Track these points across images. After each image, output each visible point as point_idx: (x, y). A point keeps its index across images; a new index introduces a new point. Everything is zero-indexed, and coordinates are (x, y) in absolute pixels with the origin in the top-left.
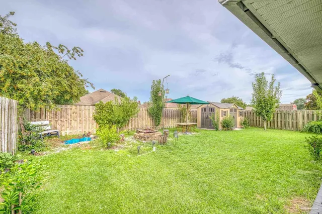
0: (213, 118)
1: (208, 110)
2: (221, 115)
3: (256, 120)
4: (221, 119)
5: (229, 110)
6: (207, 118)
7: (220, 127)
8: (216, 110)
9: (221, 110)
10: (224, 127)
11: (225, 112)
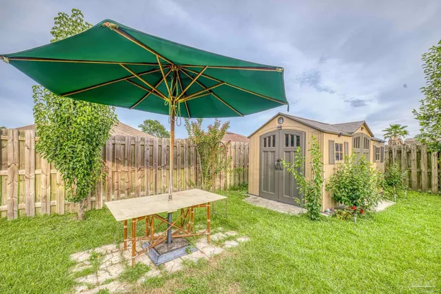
0: (298, 169)
1: (281, 141)
2: (326, 159)
3: (420, 173)
4: (328, 172)
5: (350, 140)
6: (277, 167)
7: (325, 204)
8: (310, 139)
9: (327, 138)
10: (336, 199)
11: (338, 147)
